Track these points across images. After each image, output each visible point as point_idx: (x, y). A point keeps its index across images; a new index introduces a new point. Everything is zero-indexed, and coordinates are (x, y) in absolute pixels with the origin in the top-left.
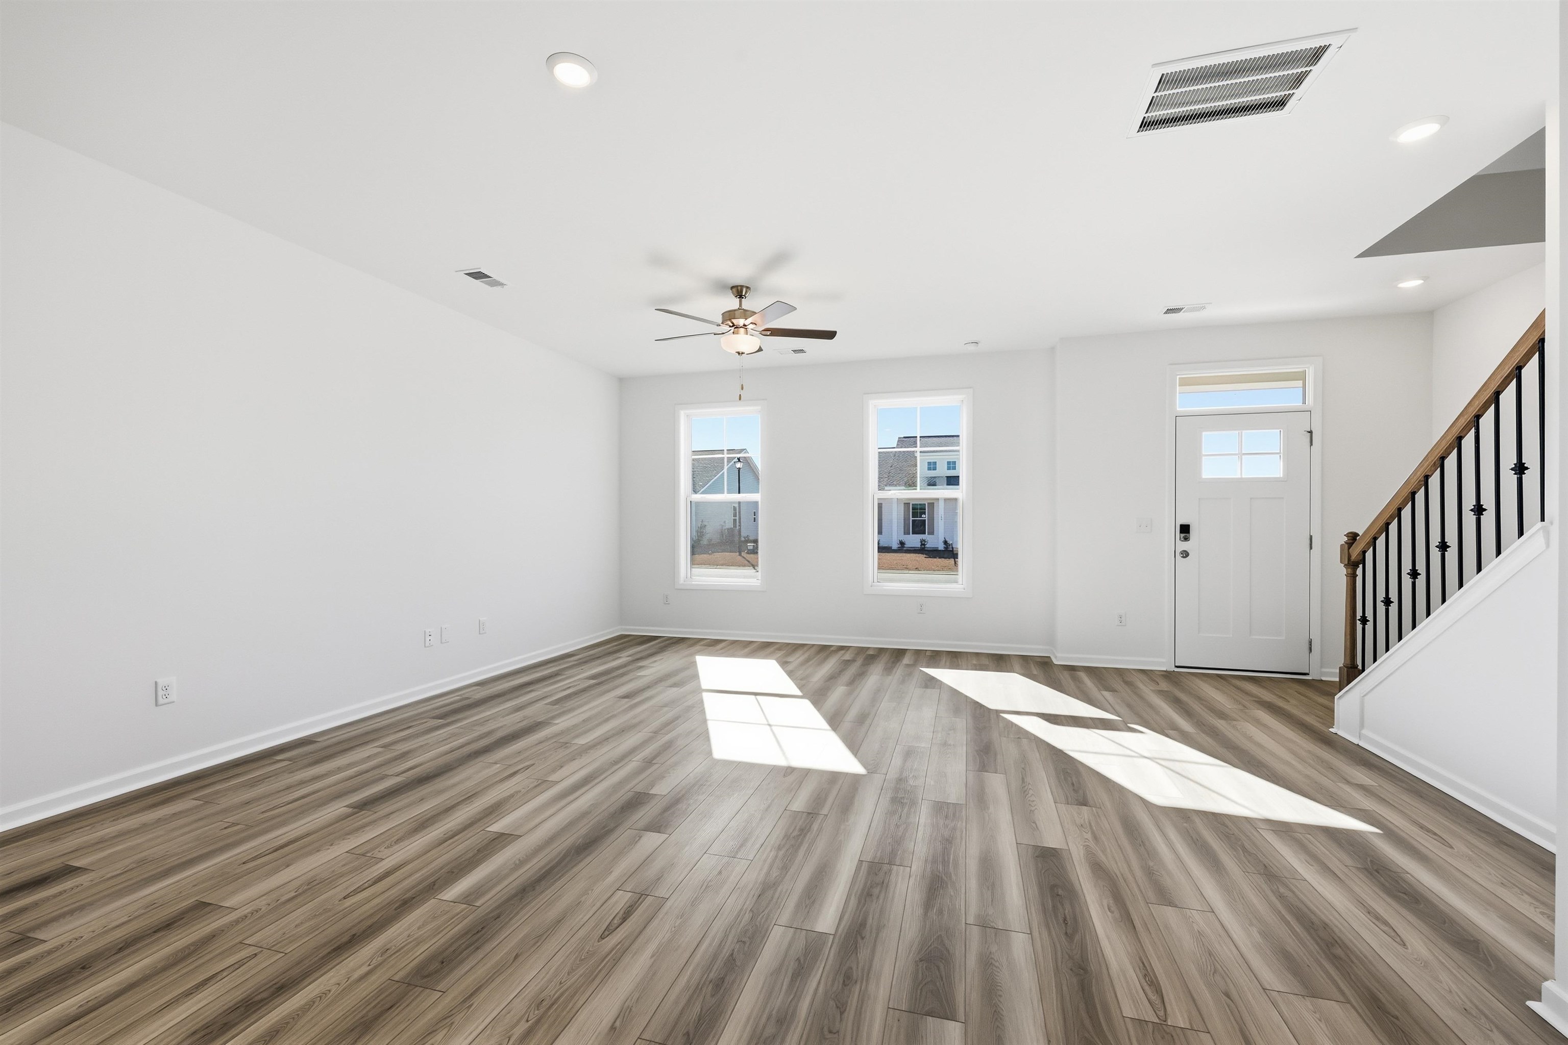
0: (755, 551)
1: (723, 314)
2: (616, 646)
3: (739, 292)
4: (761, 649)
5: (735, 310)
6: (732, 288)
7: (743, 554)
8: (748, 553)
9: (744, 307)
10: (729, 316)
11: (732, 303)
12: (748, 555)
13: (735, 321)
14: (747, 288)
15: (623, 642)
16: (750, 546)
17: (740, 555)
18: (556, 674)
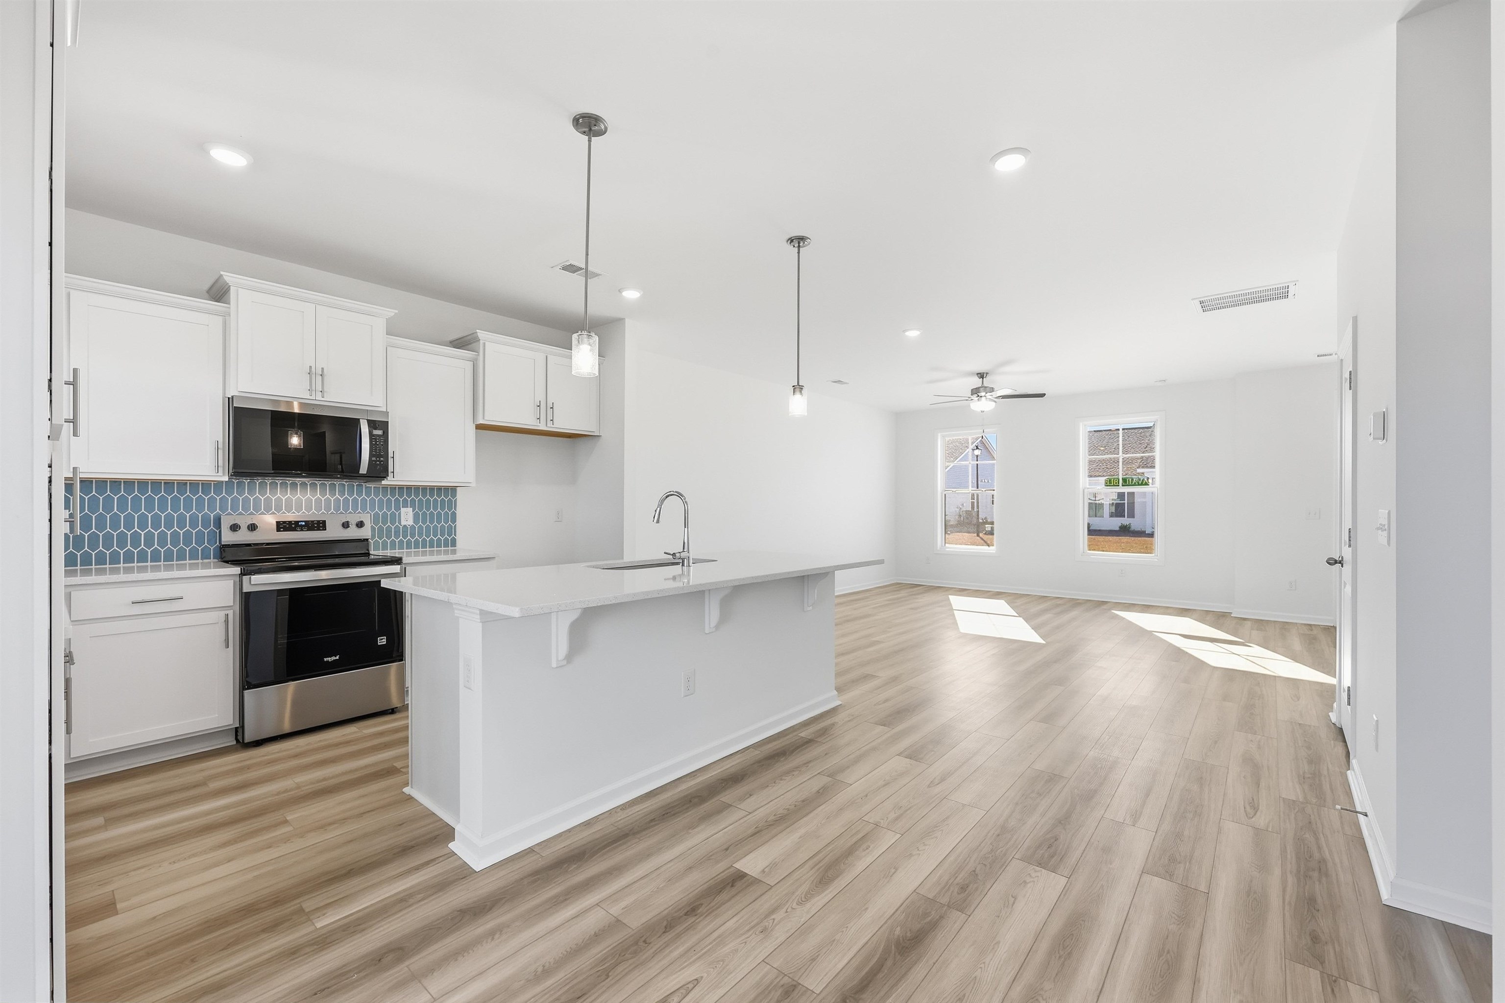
0: (991, 533)
1: (972, 390)
2: (896, 588)
3: (982, 376)
4: (997, 595)
5: (979, 387)
6: (977, 374)
7: (981, 535)
8: (985, 534)
9: (985, 385)
10: (975, 391)
11: (976, 382)
12: (986, 536)
13: (979, 394)
14: (987, 373)
15: (899, 586)
16: (988, 527)
17: (978, 535)
18: (867, 598)
